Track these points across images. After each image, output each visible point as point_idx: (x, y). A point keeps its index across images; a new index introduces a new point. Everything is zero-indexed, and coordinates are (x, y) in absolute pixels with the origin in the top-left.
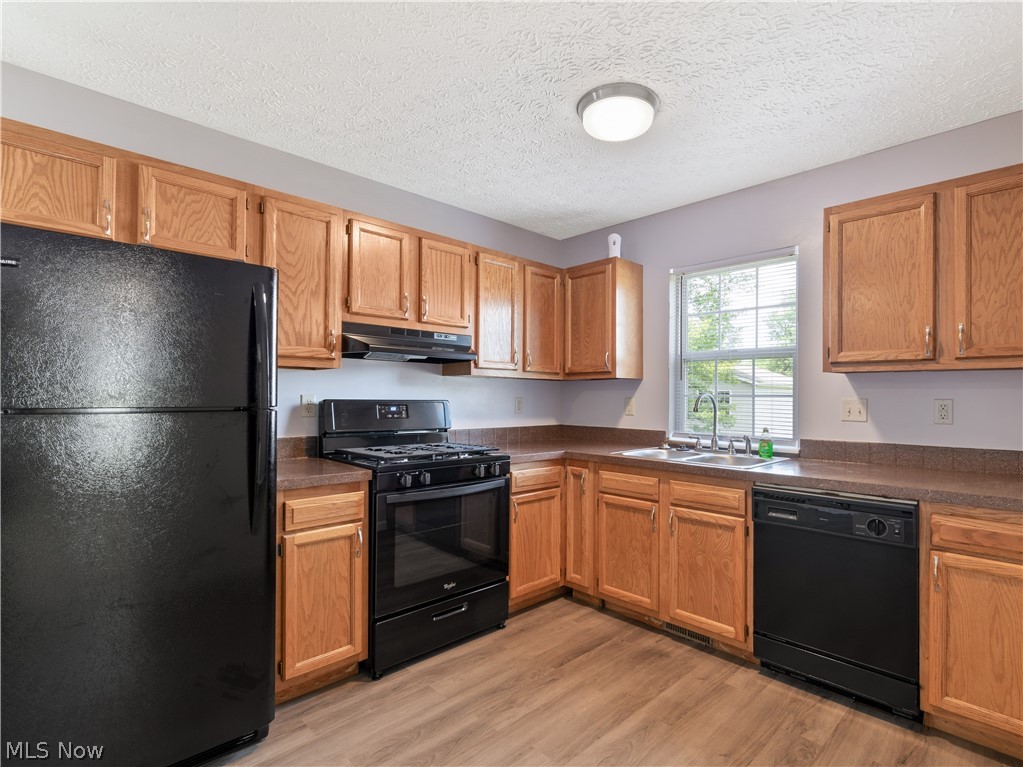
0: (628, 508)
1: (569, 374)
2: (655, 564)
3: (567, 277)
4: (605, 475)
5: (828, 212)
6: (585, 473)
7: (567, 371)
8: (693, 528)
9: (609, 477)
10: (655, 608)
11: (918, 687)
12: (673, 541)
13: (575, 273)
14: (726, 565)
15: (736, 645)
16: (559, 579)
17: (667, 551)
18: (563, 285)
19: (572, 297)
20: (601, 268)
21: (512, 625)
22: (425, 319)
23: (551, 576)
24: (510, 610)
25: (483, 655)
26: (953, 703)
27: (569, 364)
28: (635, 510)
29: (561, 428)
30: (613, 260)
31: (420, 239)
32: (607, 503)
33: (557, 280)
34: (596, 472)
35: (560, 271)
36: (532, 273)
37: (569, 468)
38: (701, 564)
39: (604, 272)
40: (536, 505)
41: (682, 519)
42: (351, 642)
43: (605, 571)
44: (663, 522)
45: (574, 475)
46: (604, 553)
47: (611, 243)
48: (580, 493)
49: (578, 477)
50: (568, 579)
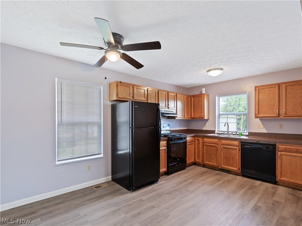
0: (211, 146)
1: (192, 118)
2: (218, 157)
3: (192, 97)
4: (205, 139)
5: (256, 87)
6: (200, 139)
7: (192, 117)
8: (227, 149)
9: (206, 140)
10: (218, 166)
11: (276, 177)
12: (222, 152)
13: (194, 96)
14: (235, 156)
15: (237, 172)
16: (194, 161)
17: (221, 154)
18: (191, 99)
19: (193, 102)
20: (201, 96)
21: (187, 169)
22: (169, 108)
23: (192, 160)
24: (187, 166)
25: (185, 173)
26: (283, 179)
27: (192, 116)
28: (213, 146)
29: (188, 130)
30: (204, 94)
31: (168, 93)
32: (206, 145)
33: (190, 98)
34: (203, 139)
35: (190, 96)
36: (186, 97)
37: (196, 138)
38: (229, 156)
39: (202, 96)
40: (190, 145)
41: (224, 148)
42: (165, 168)
43: (205, 159)
44: (219, 148)
45: (197, 139)
46: (205, 155)
47: (203, 90)
48: (199, 143)
49: (198, 140)
50: (196, 161)
